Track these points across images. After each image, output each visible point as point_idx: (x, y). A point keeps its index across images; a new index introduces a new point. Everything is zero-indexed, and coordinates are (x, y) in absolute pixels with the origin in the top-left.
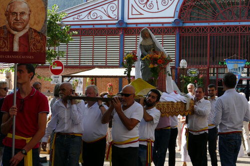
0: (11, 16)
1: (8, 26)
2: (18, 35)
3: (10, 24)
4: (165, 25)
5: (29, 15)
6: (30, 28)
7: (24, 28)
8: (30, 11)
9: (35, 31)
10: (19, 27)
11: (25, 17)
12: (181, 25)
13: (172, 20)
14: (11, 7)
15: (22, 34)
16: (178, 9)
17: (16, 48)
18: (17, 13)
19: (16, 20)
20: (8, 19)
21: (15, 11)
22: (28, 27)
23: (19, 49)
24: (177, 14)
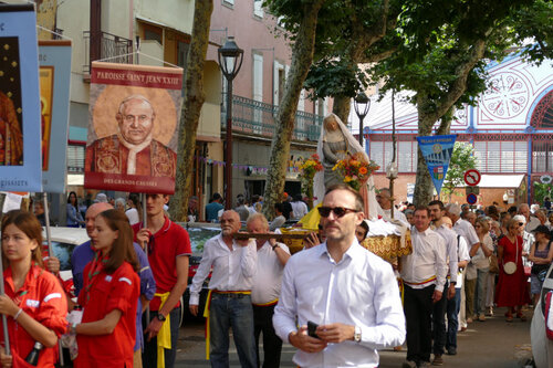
0: (125, 121)
1: (120, 136)
2: (135, 150)
3: (123, 133)
4: (517, 132)
5: (152, 120)
6: (153, 140)
7: (144, 139)
8: (154, 114)
9: (161, 145)
10: (138, 138)
11: (146, 123)
12: (533, 132)
13: (524, 127)
14: (126, 107)
15: (140, 148)
16: (530, 116)
17: (132, 169)
18: (134, 117)
19: (133, 126)
20: (121, 124)
21: (131, 113)
22: (149, 138)
23: (137, 171)
24: (529, 121)
